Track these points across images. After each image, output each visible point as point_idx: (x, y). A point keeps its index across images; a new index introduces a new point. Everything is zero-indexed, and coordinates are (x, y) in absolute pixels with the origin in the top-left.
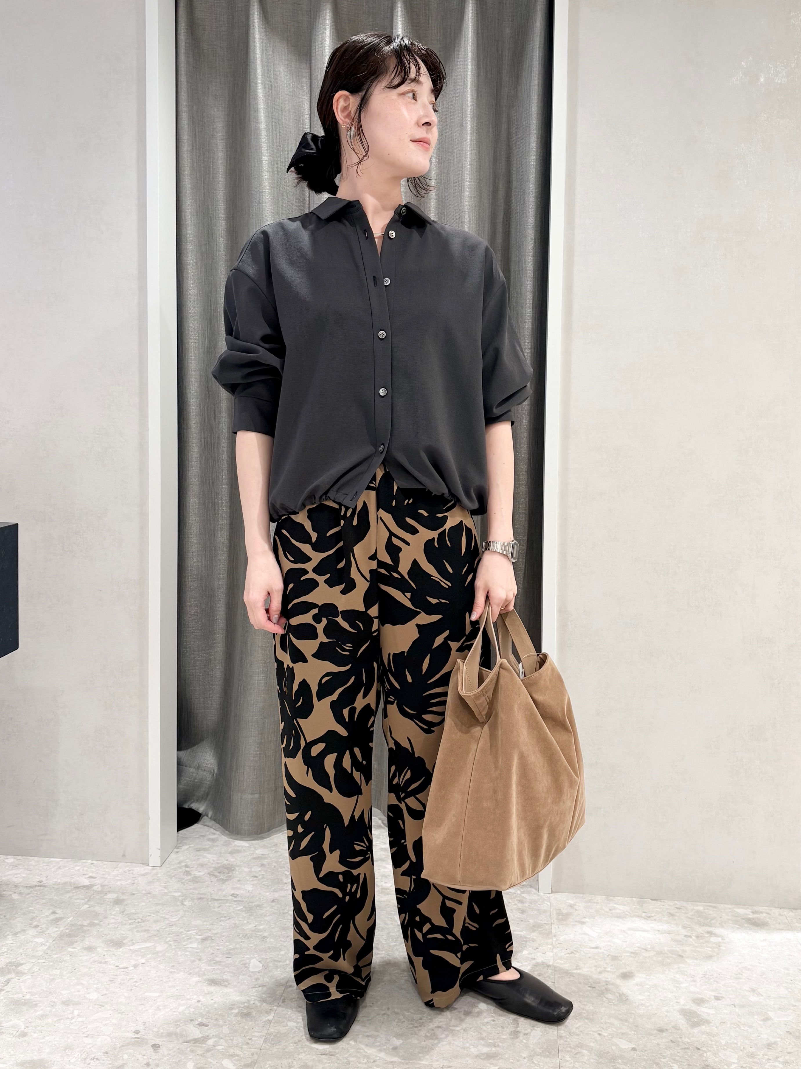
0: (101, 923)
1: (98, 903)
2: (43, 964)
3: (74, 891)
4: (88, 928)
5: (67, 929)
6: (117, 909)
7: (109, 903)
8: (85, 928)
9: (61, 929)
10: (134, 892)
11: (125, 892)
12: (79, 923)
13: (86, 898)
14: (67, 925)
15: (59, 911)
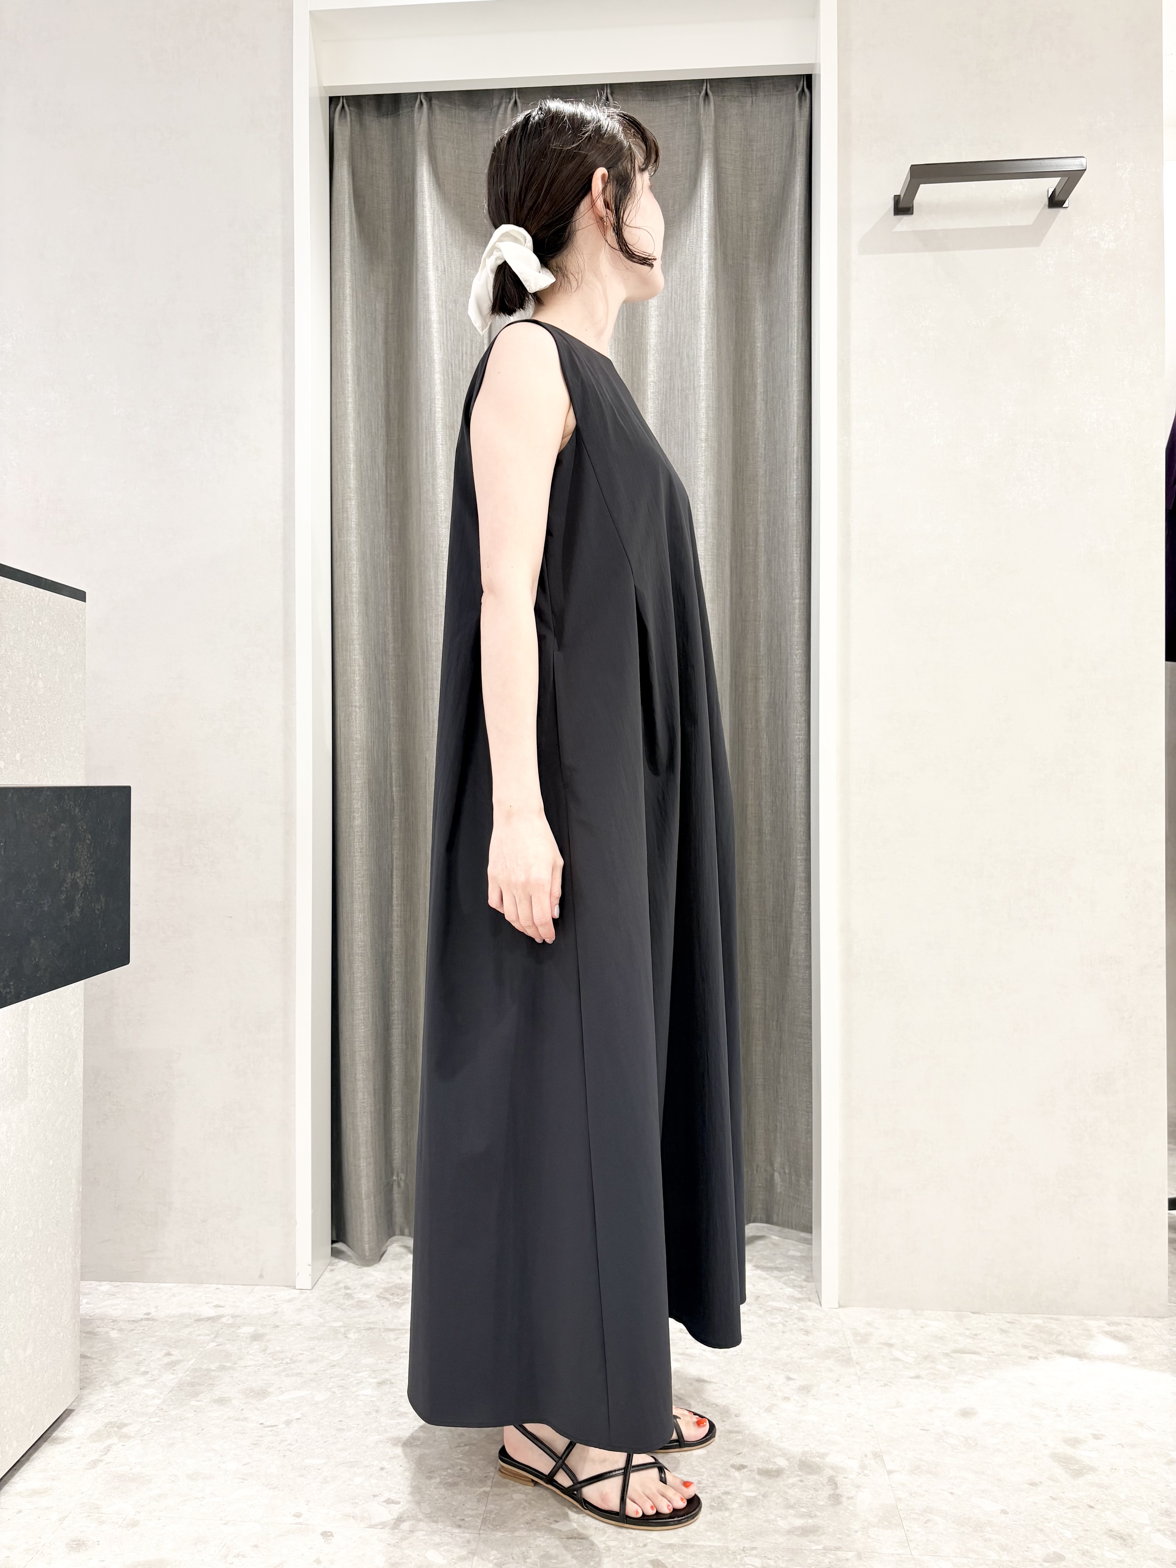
0: (236, 1365)
1: (228, 1340)
2: (157, 1424)
3: (195, 1325)
4: (217, 1374)
5: (187, 1375)
6: (256, 1346)
7: (244, 1339)
8: (213, 1373)
9: (180, 1376)
10: (278, 1324)
11: (266, 1323)
12: (205, 1367)
13: (212, 1334)
14: (188, 1370)
15: (175, 1352)
